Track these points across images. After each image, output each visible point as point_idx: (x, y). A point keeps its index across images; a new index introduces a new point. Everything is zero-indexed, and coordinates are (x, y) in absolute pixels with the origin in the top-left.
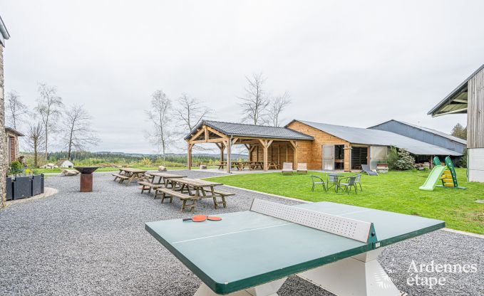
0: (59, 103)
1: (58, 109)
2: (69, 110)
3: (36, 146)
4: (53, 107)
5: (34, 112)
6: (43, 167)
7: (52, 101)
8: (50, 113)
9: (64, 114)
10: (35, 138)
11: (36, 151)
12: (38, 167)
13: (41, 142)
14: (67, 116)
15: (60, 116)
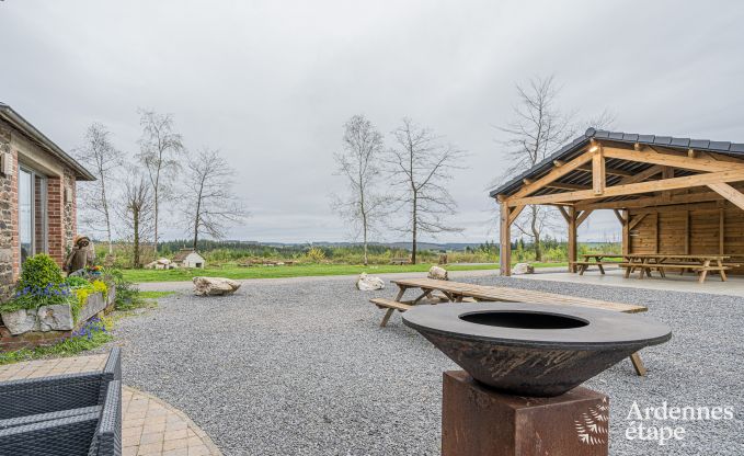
0: (177, 145)
1: (176, 157)
2: (195, 159)
3: (136, 224)
4: (167, 155)
5: (135, 162)
6: (150, 265)
7: (165, 144)
8: (163, 164)
9: (185, 165)
10: (136, 209)
11: (137, 235)
12: (141, 267)
13: (145, 215)
14: (190, 171)
15: (179, 170)
